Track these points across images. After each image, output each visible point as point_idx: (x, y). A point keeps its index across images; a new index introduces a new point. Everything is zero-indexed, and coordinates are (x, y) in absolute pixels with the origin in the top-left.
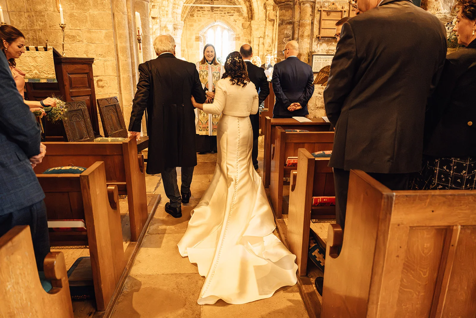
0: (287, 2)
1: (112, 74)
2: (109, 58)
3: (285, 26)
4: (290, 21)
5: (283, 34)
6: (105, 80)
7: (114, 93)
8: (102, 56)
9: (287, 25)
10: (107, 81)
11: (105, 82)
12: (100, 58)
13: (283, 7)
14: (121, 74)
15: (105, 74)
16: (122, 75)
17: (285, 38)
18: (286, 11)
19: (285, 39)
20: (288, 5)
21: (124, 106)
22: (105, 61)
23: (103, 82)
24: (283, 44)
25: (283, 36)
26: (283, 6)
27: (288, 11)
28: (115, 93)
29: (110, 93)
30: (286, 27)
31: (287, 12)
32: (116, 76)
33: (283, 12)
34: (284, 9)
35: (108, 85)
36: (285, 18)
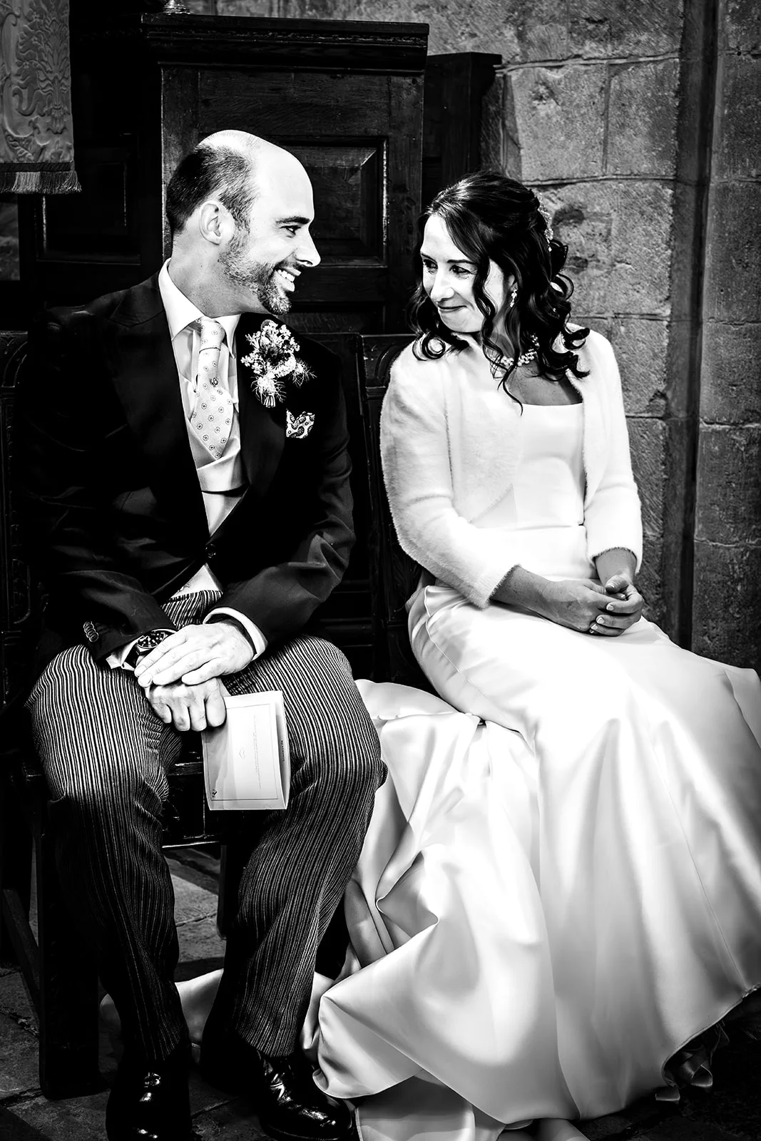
1: (645, 167)
2: (644, 38)
6: (597, 209)
7: (642, 316)
8: (605, 28)
10: (609, 222)
11: (601, 226)
12: (590, 48)
14: (715, 161)
15: (605, 163)
16: (722, 169)
21: (703, 425)
22: (614, 69)
23: (585, 227)
28: (645, 310)
29: (616, 316)
32: (665, 181)
35: (615, 247)
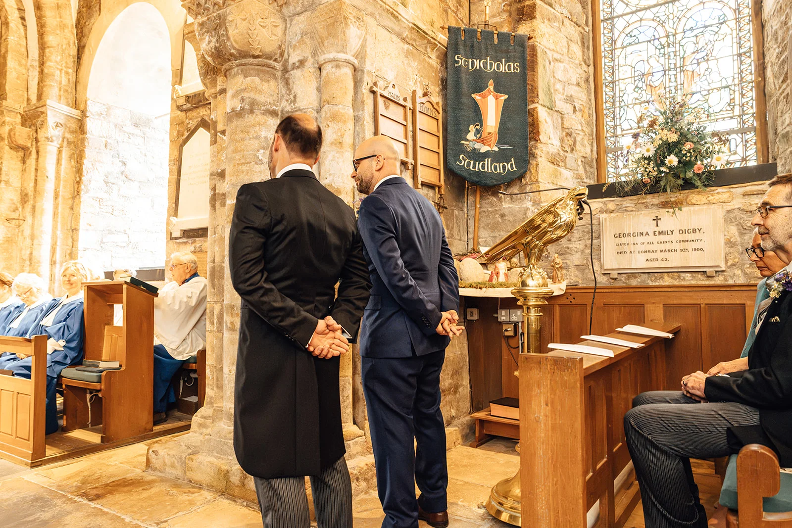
0: (267, 58)
3: (260, 117)
4: (274, 107)
5: (257, 137)
9: (266, 115)
13: (252, 69)
17: (264, 149)
18: (262, 80)
19: (262, 151)
20: (268, 66)
24: (257, 164)
25: (255, 144)
26: (254, 67)
27: (268, 81)
30: (265, 122)
31: (266, 85)
33: (253, 81)
34: (258, 75)
36: (261, 98)
